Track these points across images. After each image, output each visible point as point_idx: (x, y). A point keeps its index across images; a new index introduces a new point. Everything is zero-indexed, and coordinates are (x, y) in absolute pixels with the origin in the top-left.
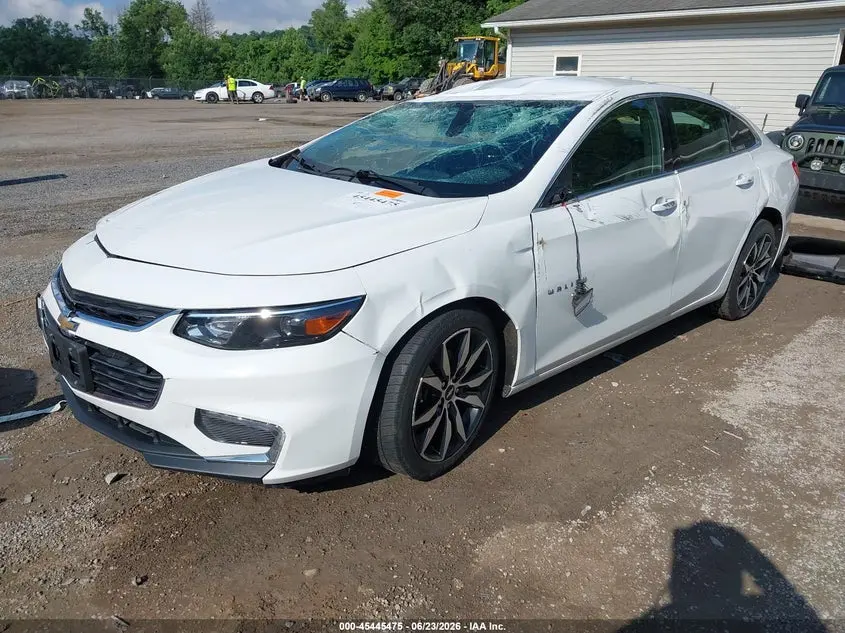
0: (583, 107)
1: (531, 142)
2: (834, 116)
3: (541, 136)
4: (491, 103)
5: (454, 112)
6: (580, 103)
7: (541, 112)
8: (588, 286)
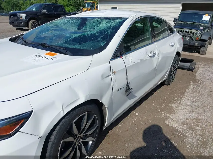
0: (126, 20)
1: (108, 33)
2: (184, 24)
3: (111, 30)
4: (93, 18)
5: (80, 21)
6: (124, 18)
7: (111, 21)
8: (131, 87)
